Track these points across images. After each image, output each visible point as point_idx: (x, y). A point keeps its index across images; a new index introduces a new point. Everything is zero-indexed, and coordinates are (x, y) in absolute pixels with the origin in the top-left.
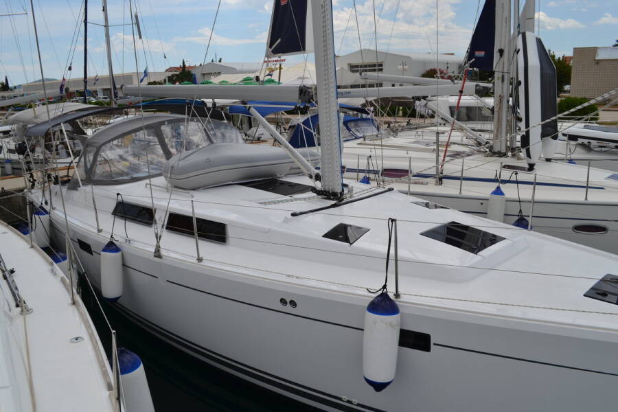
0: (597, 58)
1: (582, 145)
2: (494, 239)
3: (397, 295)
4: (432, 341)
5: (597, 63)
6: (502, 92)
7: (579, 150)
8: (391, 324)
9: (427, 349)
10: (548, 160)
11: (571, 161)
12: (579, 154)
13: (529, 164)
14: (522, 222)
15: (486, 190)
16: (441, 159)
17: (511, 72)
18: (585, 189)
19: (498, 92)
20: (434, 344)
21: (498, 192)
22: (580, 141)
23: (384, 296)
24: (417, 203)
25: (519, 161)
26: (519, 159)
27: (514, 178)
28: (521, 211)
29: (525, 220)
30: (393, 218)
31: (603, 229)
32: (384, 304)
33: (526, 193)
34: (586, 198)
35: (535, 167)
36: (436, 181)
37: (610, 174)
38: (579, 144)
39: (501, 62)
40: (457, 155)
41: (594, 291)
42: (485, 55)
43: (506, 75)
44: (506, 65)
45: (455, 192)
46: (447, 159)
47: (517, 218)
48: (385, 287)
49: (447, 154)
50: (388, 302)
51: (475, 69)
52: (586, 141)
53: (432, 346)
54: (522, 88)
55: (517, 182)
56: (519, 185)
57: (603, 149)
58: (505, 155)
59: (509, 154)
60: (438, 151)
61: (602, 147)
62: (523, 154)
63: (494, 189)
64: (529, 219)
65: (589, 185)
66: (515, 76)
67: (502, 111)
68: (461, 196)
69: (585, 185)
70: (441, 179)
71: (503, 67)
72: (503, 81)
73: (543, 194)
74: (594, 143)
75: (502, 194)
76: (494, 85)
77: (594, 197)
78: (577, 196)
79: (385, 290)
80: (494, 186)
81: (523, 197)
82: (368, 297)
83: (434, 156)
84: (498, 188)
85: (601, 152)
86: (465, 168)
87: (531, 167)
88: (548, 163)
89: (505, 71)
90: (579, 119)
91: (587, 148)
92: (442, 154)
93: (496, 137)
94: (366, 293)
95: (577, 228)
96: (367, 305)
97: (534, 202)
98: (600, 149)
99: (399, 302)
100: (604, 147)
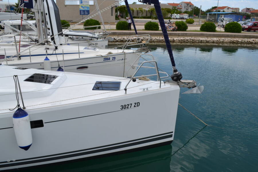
0: (65, 4)
1: (70, 38)
2: (54, 77)
3: (24, 108)
4: (44, 122)
5: (66, 6)
6: (39, 18)
7: (69, 40)
8: (27, 120)
9: (42, 126)
10: (61, 45)
11: (68, 44)
12: (70, 41)
13: (55, 47)
14: (60, 69)
15: (42, 59)
16: (18, 48)
17: (41, 9)
18: (78, 54)
19: (37, 18)
20: (45, 123)
21: (47, 59)
22: (69, 36)
23: (20, 109)
24: (16, 68)
25: (50, 46)
26: (50, 45)
27: (54, 53)
28: (59, 65)
29: (61, 68)
30: (16, 75)
31: (87, 67)
32: (20, 113)
33: (60, 58)
34: (79, 57)
35: (58, 48)
36: (18, 58)
37: (84, 48)
38: (69, 38)
39: (36, 5)
40: (24, 46)
41: (95, 88)
42: (29, 2)
43: (39, 11)
44: (39, 6)
45: (28, 62)
46: (21, 48)
47: (58, 68)
48: (19, 106)
49: (21, 46)
50: (22, 112)
51: (25, 8)
52: (71, 37)
53: (44, 124)
54: (47, 16)
55: (56, 54)
56: (57, 55)
57: (78, 39)
58: (44, 44)
59: (46, 44)
60: (16, 45)
61: (77, 38)
62: (52, 43)
63: (45, 58)
64: (63, 68)
65: (80, 52)
66: (43, 11)
67: (40, 25)
68: (31, 63)
69: (78, 52)
70: (20, 57)
71: (38, 7)
72: (38, 13)
73: (67, 57)
74: (74, 37)
75: (48, 60)
76: (35, 15)
77: (82, 56)
78: (76, 57)
79: (19, 107)
80: (44, 57)
81: (59, 59)
82: (11, 112)
83: (15, 47)
84: (47, 57)
85: (77, 40)
86: (30, 51)
87: (56, 48)
88: (61, 46)
89: (39, 9)
90: (67, 28)
91: (72, 39)
92: (18, 46)
93: (40, 37)
94: (9, 111)
95: (78, 68)
96: (12, 116)
97: (64, 61)
98: (77, 39)
99: (26, 110)
100: (78, 38)
